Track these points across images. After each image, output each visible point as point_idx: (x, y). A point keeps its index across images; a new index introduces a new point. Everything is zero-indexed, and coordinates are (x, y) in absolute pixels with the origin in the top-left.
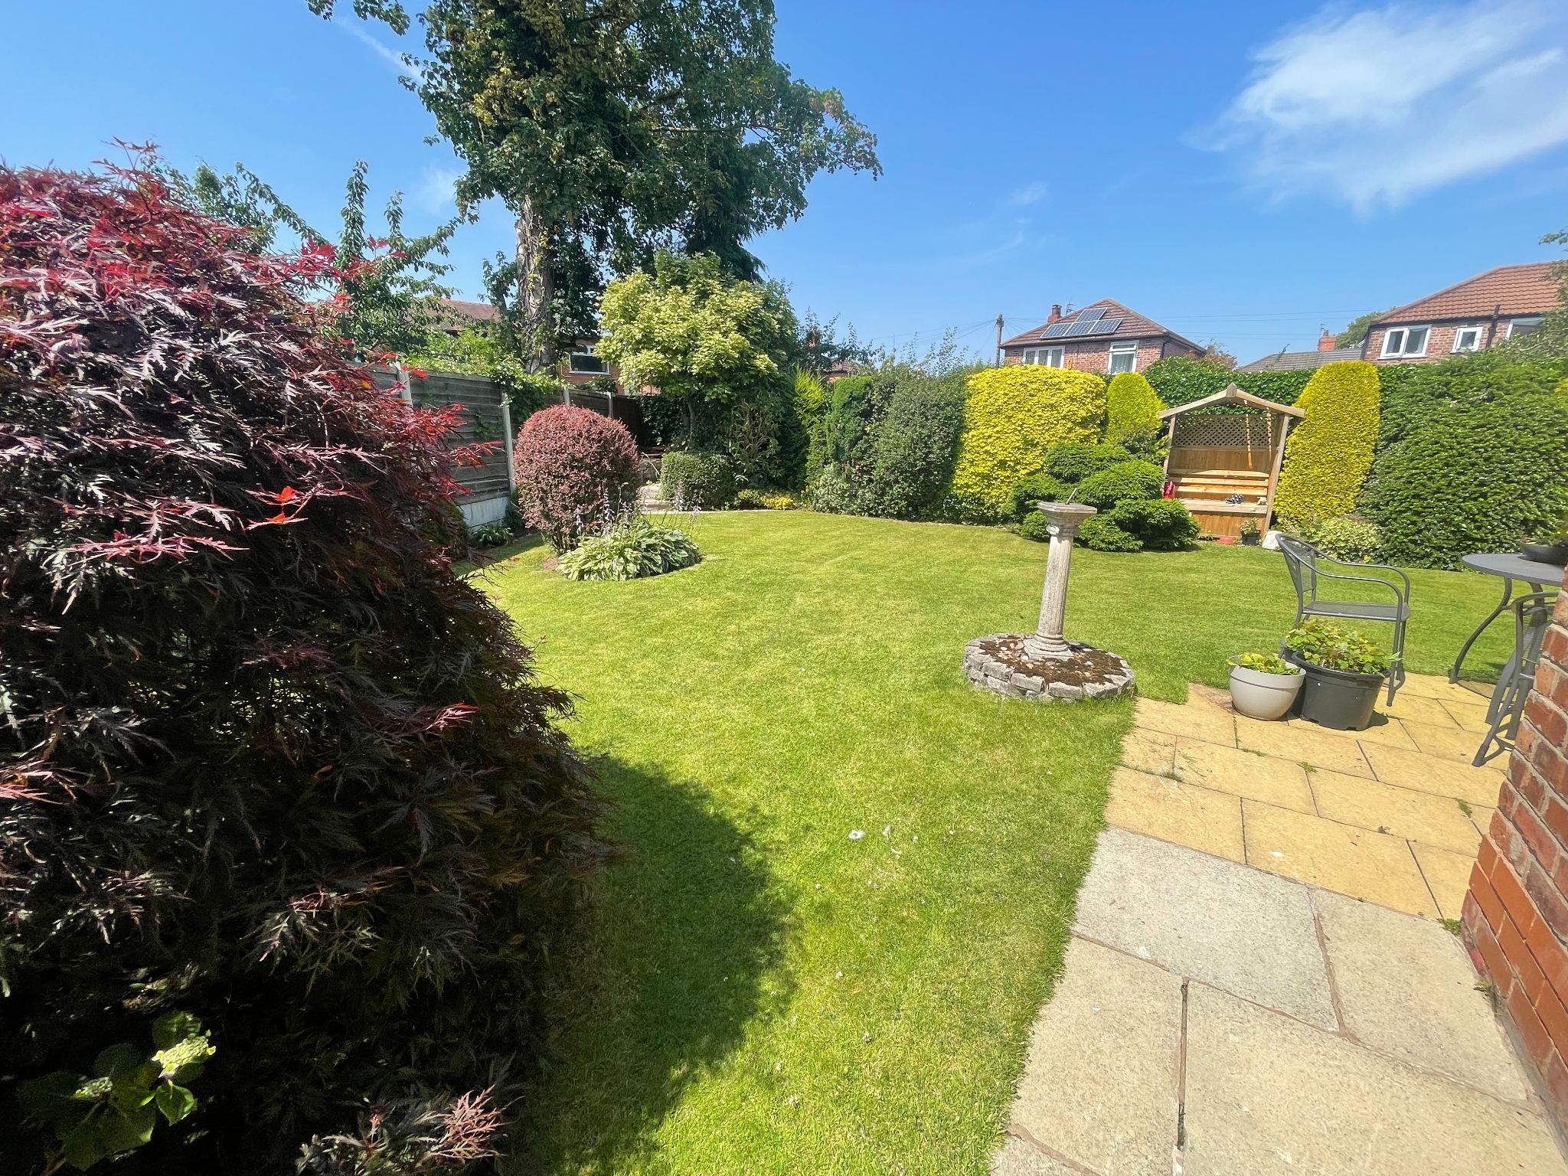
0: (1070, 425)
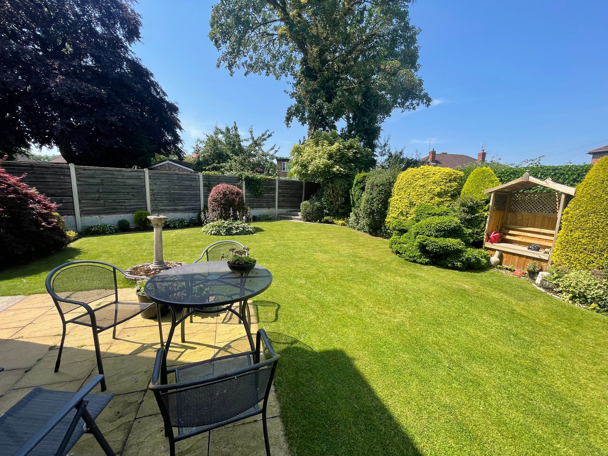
0: (432, 196)
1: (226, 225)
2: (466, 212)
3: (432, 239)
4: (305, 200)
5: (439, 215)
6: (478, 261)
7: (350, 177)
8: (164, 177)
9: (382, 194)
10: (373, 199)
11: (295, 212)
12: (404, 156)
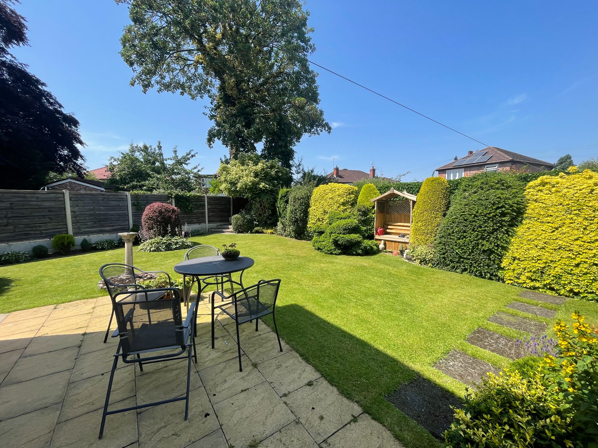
0: (338, 205)
1: (165, 241)
2: (361, 215)
3: (342, 235)
4: (234, 214)
5: (344, 219)
6: (372, 248)
7: (274, 192)
8: (87, 198)
9: (303, 205)
10: (296, 210)
11: (226, 226)
12: (315, 173)
